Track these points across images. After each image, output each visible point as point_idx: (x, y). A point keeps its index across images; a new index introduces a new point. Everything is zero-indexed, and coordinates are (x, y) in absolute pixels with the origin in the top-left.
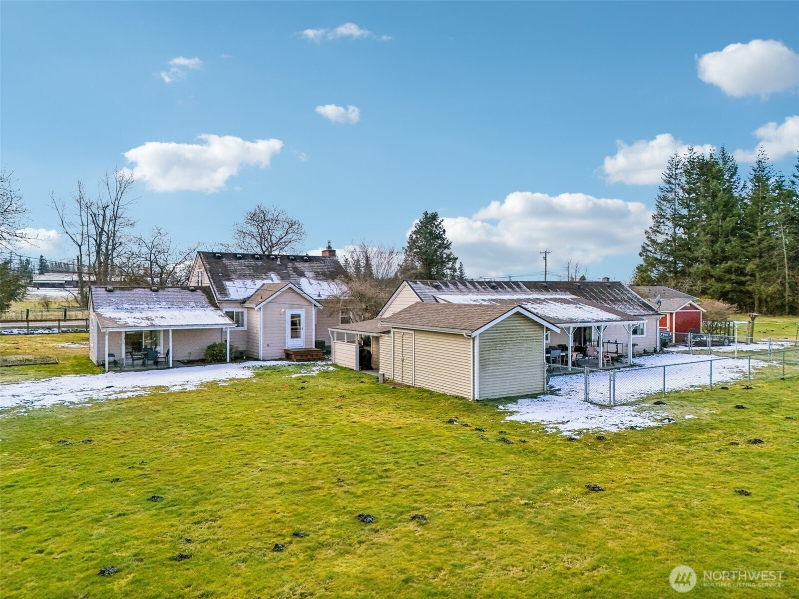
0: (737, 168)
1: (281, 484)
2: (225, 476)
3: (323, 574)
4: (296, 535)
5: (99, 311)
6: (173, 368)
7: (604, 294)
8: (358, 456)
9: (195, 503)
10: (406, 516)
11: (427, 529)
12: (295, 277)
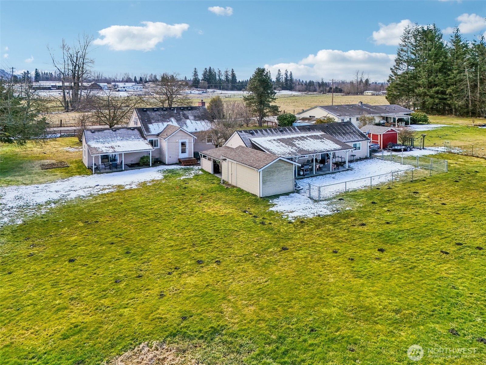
0: (442, 35)
1: (172, 246)
2: (152, 242)
3: (183, 283)
4: (176, 268)
5: (89, 143)
6: (124, 170)
7: (340, 130)
8: (203, 232)
9: (142, 255)
10: (214, 261)
11: (219, 266)
12: (184, 119)
